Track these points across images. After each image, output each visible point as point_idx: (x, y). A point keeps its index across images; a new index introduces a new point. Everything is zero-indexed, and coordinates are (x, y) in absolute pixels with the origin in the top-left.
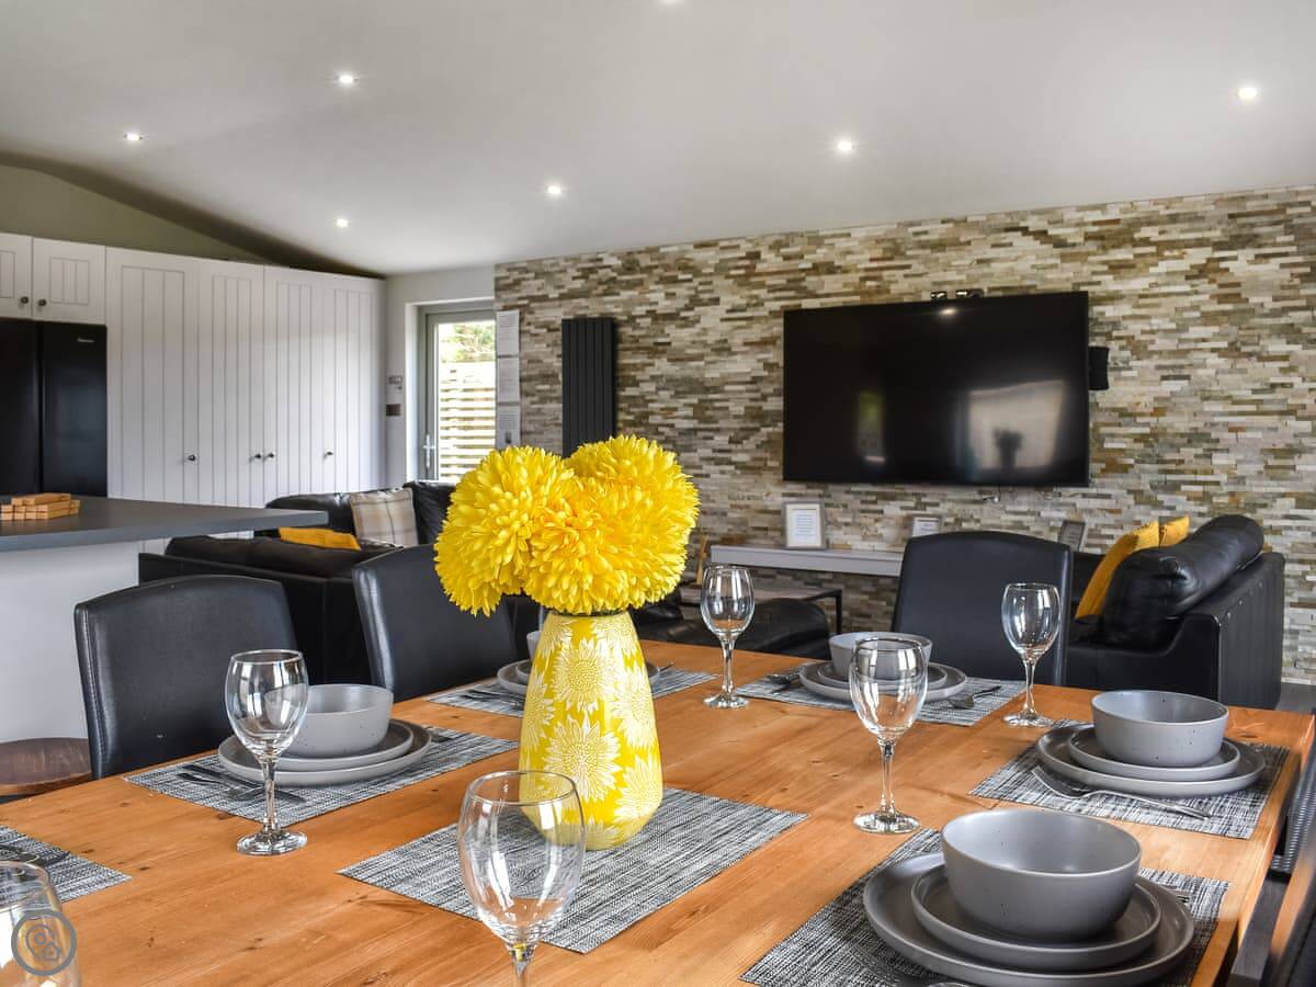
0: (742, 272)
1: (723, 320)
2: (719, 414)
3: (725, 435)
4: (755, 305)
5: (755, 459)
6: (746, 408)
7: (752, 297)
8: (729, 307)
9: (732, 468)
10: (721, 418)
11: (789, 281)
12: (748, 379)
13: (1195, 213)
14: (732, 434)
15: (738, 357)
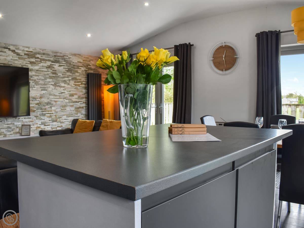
13: (48, 54)
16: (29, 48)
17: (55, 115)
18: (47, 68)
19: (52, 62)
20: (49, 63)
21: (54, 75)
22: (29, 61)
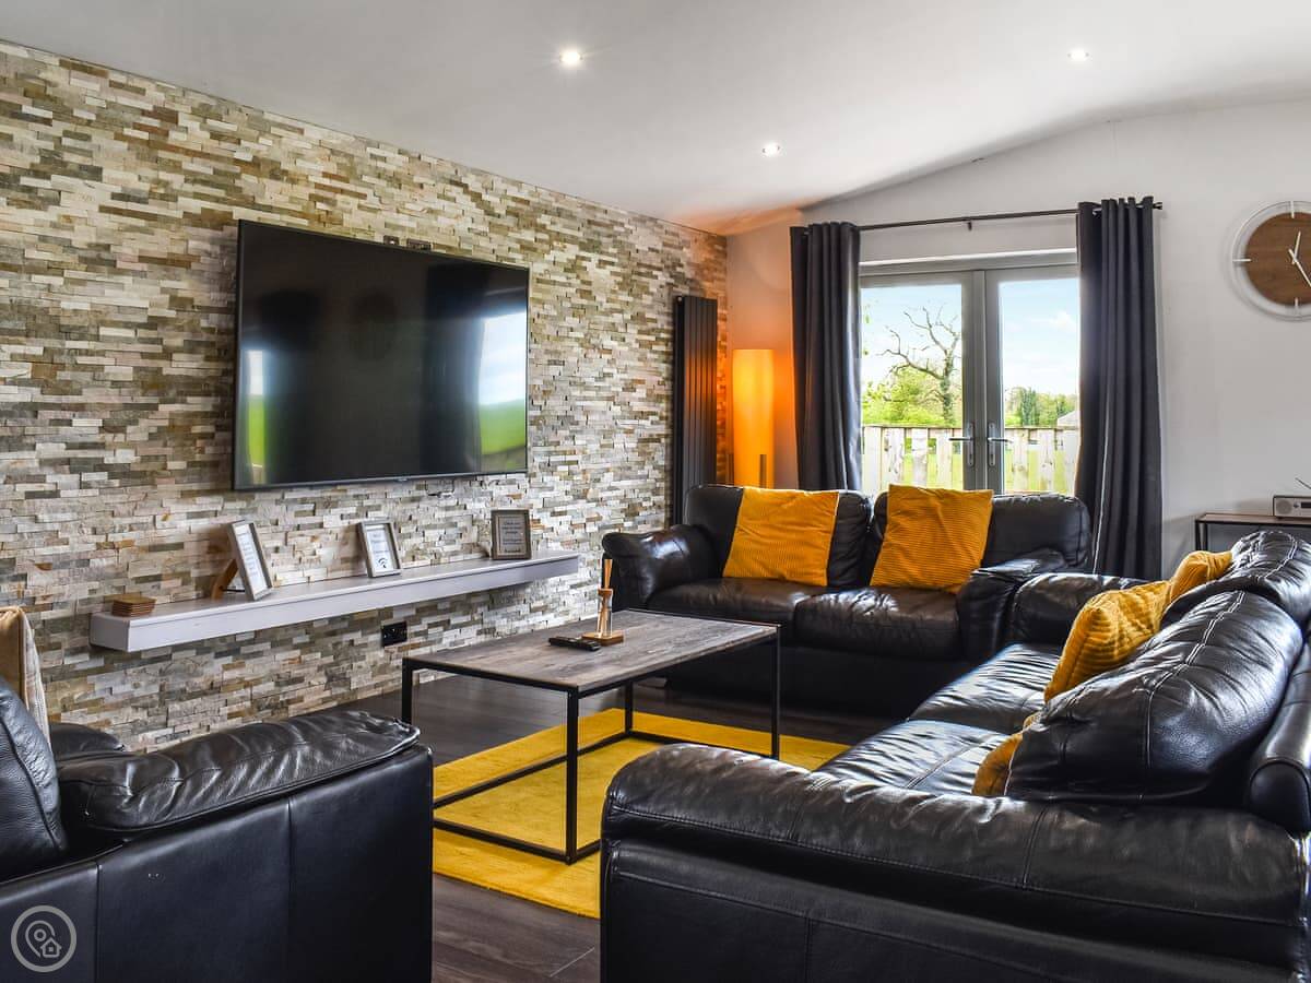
0: (145, 136)
1: (103, 209)
2: (86, 377)
3: (94, 416)
4: (163, 197)
5: (146, 459)
6: (137, 369)
7: (158, 182)
8: (118, 190)
9: (103, 476)
10: (88, 385)
11: (216, 172)
12: (143, 320)
14: (107, 415)
15: (127, 280)
16: (518, 184)
17: (584, 471)
18: (566, 270)
19: (583, 247)
20: (572, 251)
21: (584, 302)
22: (519, 241)
